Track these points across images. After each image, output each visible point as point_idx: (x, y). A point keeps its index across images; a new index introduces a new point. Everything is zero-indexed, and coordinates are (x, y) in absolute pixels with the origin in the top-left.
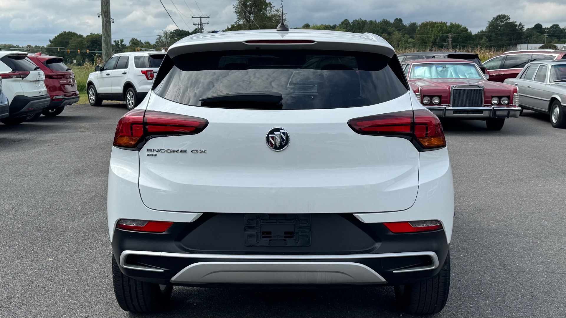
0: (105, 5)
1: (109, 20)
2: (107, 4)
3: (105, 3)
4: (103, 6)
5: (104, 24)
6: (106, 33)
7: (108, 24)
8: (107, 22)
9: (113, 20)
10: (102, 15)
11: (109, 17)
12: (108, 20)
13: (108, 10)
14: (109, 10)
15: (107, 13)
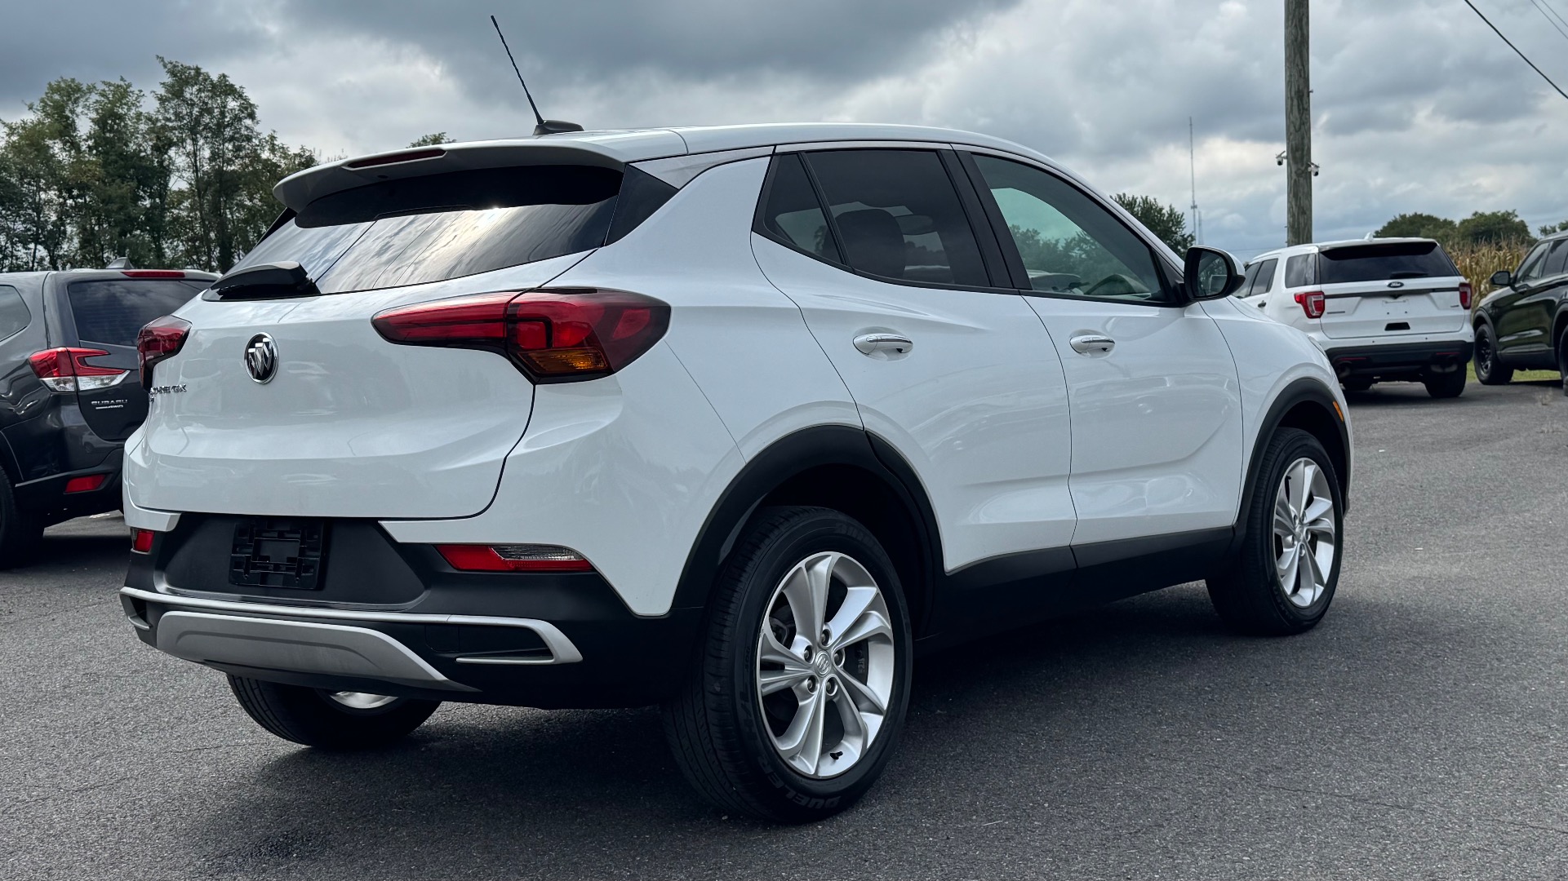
0: (1296, 131)
1: (1306, 168)
2: (1302, 127)
3: (1295, 127)
4: (1291, 134)
5: (1293, 181)
6: (1296, 205)
7: (1301, 179)
8: (1298, 175)
9: (1317, 167)
10: (1287, 158)
11: (1305, 160)
12: (1303, 168)
13: (1303, 144)
14: (1306, 141)
15: (1300, 152)
